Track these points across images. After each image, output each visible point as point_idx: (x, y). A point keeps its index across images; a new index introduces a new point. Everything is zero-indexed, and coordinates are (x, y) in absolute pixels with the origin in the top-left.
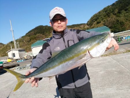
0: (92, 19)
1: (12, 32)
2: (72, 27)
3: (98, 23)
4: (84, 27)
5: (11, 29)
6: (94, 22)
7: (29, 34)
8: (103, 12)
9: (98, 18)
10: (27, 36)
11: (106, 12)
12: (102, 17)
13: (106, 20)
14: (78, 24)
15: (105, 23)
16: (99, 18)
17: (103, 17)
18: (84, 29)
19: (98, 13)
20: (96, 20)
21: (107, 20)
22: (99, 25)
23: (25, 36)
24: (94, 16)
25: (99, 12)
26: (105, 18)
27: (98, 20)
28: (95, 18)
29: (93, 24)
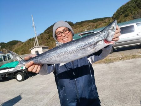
0: (119, 12)
1: (34, 28)
2: (94, 22)
3: (126, 16)
4: (109, 21)
5: (33, 25)
6: (122, 14)
7: (48, 31)
8: (132, 3)
9: (126, 11)
10: (46, 33)
11: (135, 3)
12: (130, 9)
13: (136, 12)
14: (101, 18)
15: (135, 16)
16: (128, 10)
17: (132, 9)
18: (109, 23)
19: (126, 4)
20: (123, 12)
21: (138, 12)
22: (127, 18)
23: (44, 33)
24: (121, 8)
25: (128, 4)
26: (135, 9)
27: (126, 13)
28: (122, 10)
29: (120, 17)
